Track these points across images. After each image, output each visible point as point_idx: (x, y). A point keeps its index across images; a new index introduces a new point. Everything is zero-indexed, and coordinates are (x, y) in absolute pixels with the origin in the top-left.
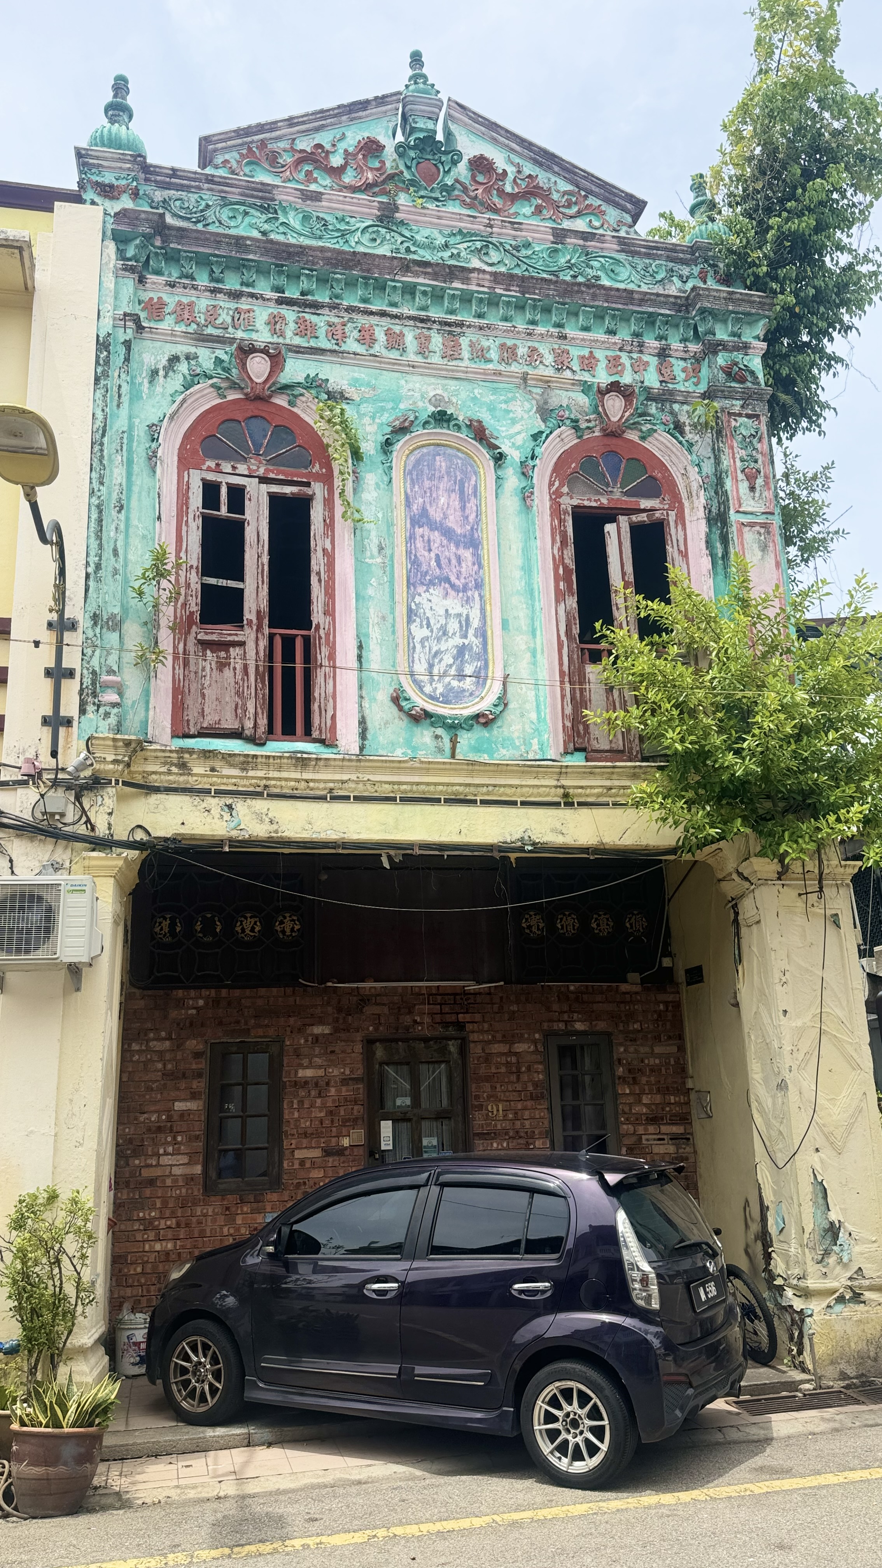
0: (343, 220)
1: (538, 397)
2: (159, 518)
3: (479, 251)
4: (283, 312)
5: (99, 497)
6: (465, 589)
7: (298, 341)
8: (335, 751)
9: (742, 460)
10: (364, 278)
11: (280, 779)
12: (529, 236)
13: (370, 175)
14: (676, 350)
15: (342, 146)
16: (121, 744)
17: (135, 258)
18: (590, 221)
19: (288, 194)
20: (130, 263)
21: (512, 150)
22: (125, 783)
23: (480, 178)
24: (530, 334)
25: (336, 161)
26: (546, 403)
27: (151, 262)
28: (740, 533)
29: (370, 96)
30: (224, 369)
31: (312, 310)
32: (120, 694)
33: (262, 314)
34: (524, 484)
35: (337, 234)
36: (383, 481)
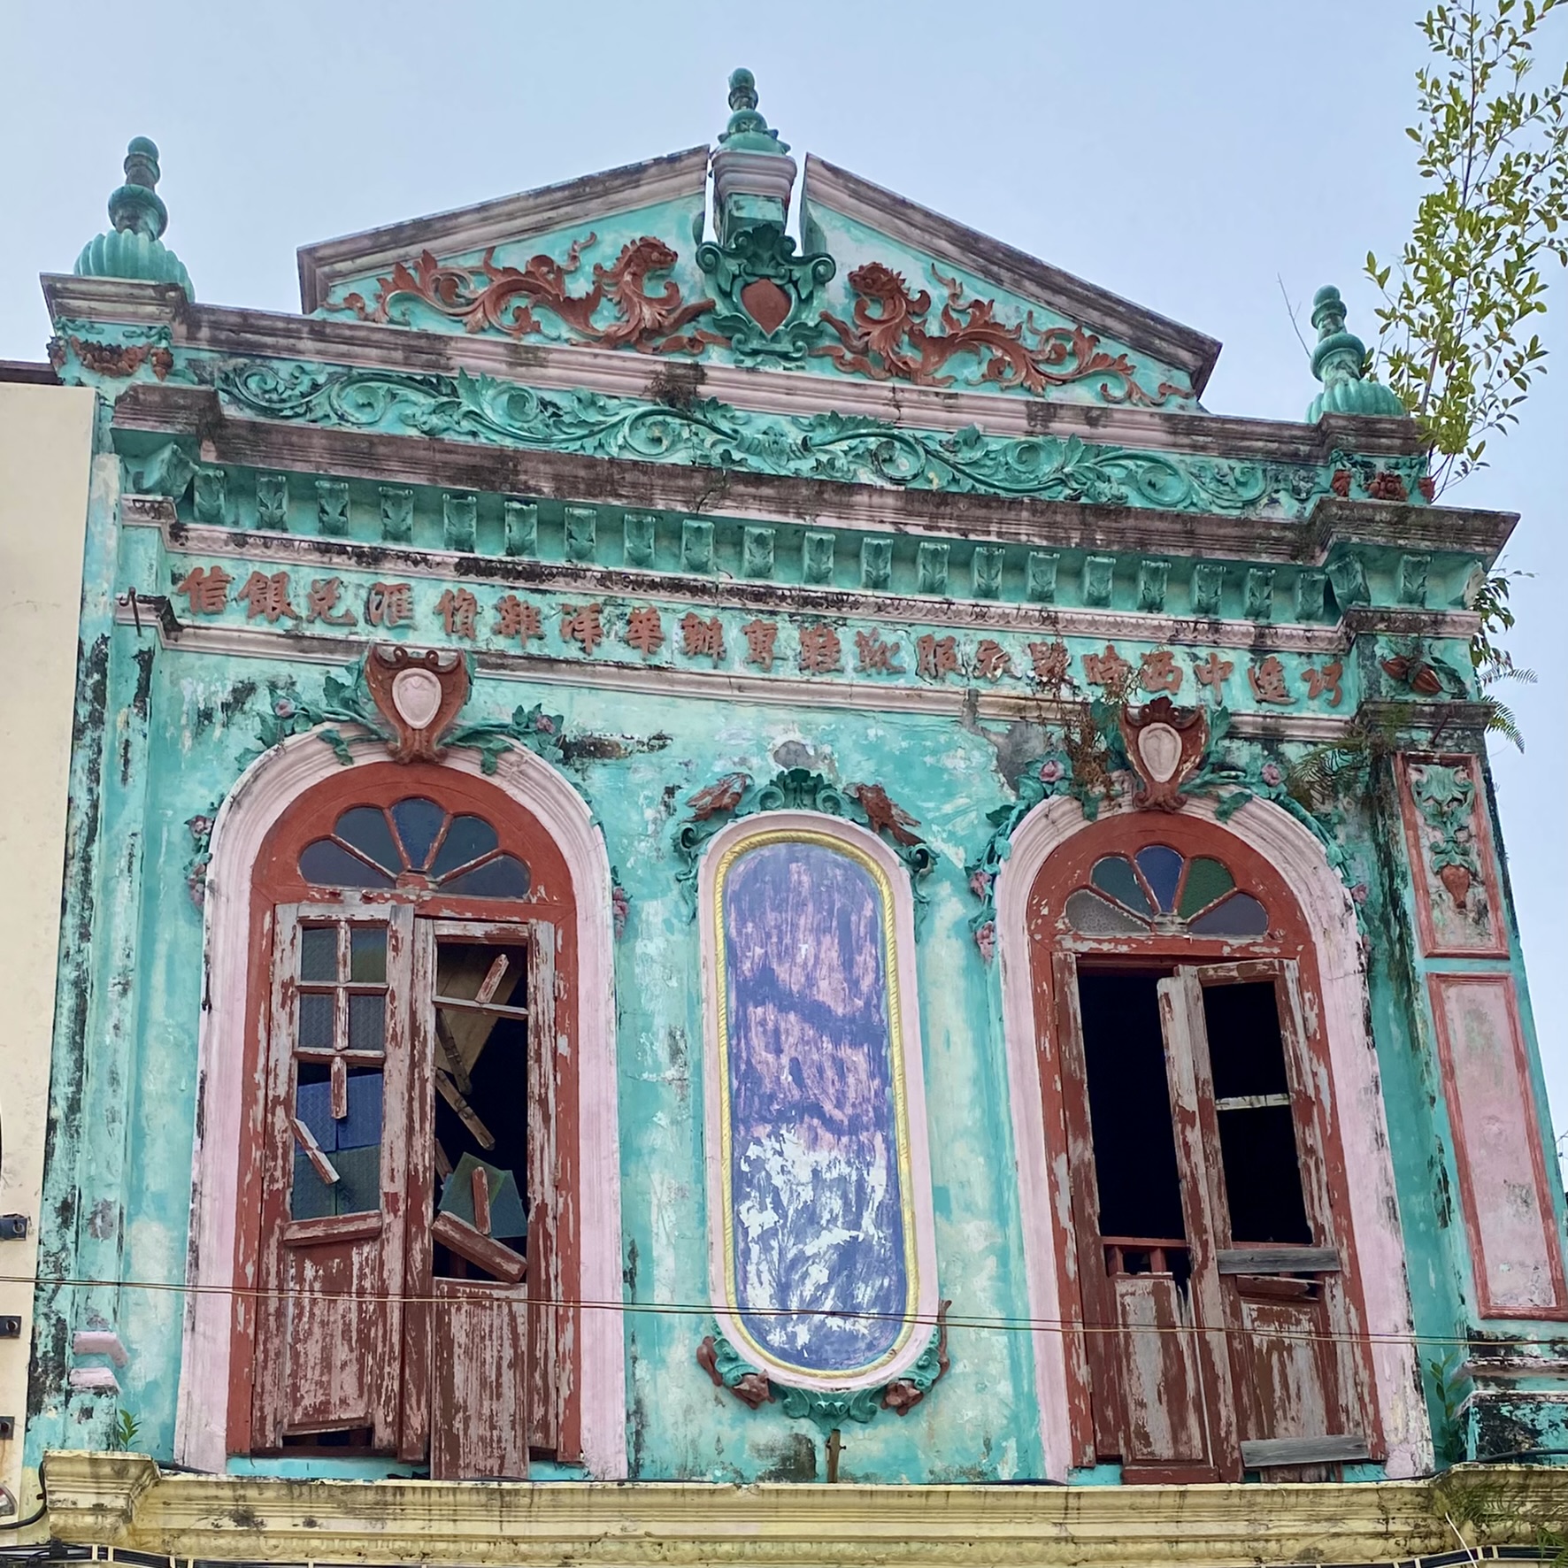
0: (593, 403)
1: (1000, 740)
2: (207, 1005)
3: (874, 455)
4: (469, 588)
5: (79, 965)
6: (855, 1127)
7: (501, 643)
8: (577, 1474)
9: (1435, 849)
10: (637, 512)
11: (455, 1538)
12: (978, 422)
13: (647, 312)
14: (1291, 637)
15: (588, 261)
16: (107, 1470)
17: (161, 487)
18: (1104, 387)
19: (478, 354)
20: (150, 497)
21: (941, 255)
22: (121, 1555)
23: (875, 312)
24: (982, 616)
25: (579, 287)
26: (1018, 750)
27: (197, 495)
28: (1437, 1001)
29: (646, 157)
30: (346, 703)
31: (529, 585)
32: (120, 1368)
33: (426, 596)
34: (974, 913)
35: (580, 432)
36: (678, 915)
